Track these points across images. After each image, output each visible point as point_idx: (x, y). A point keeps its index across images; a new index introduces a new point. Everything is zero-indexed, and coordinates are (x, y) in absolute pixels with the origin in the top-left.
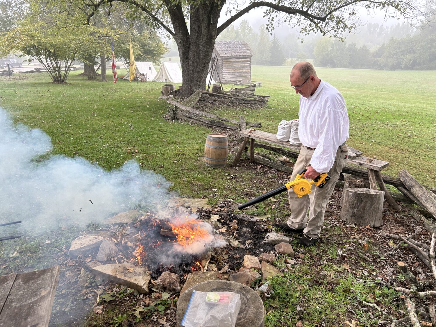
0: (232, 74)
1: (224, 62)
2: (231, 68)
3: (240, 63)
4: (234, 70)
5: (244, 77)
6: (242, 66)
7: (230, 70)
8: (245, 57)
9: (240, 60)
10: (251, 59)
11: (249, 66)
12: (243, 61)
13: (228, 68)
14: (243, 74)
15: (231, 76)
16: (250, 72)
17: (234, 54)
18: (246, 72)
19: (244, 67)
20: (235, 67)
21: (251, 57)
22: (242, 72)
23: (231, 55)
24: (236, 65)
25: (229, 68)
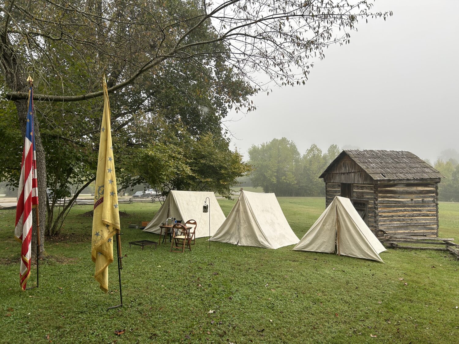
0: (399, 220)
1: (381, 192)
2: (394, 207)
3: (413, 196)
4: (401, 211)
5: (424, 226)
6: (418, 202)
7: (394, 211)
8: (424, 182)
9: (414, 189)
10: (437, 188)
11: (434, 201)
12: (421, 192)
13: (388, 205)
14: (422, 220)
15: (396, 223)
16: (437, 216)
17: (402, 176)
18: (428, 216)
19: (423, 204)
20: (404, 205)
21: (437, 183)
22: (419, 215)
23: (395, 178)
24: (405, 200)
25: (391, 207)
